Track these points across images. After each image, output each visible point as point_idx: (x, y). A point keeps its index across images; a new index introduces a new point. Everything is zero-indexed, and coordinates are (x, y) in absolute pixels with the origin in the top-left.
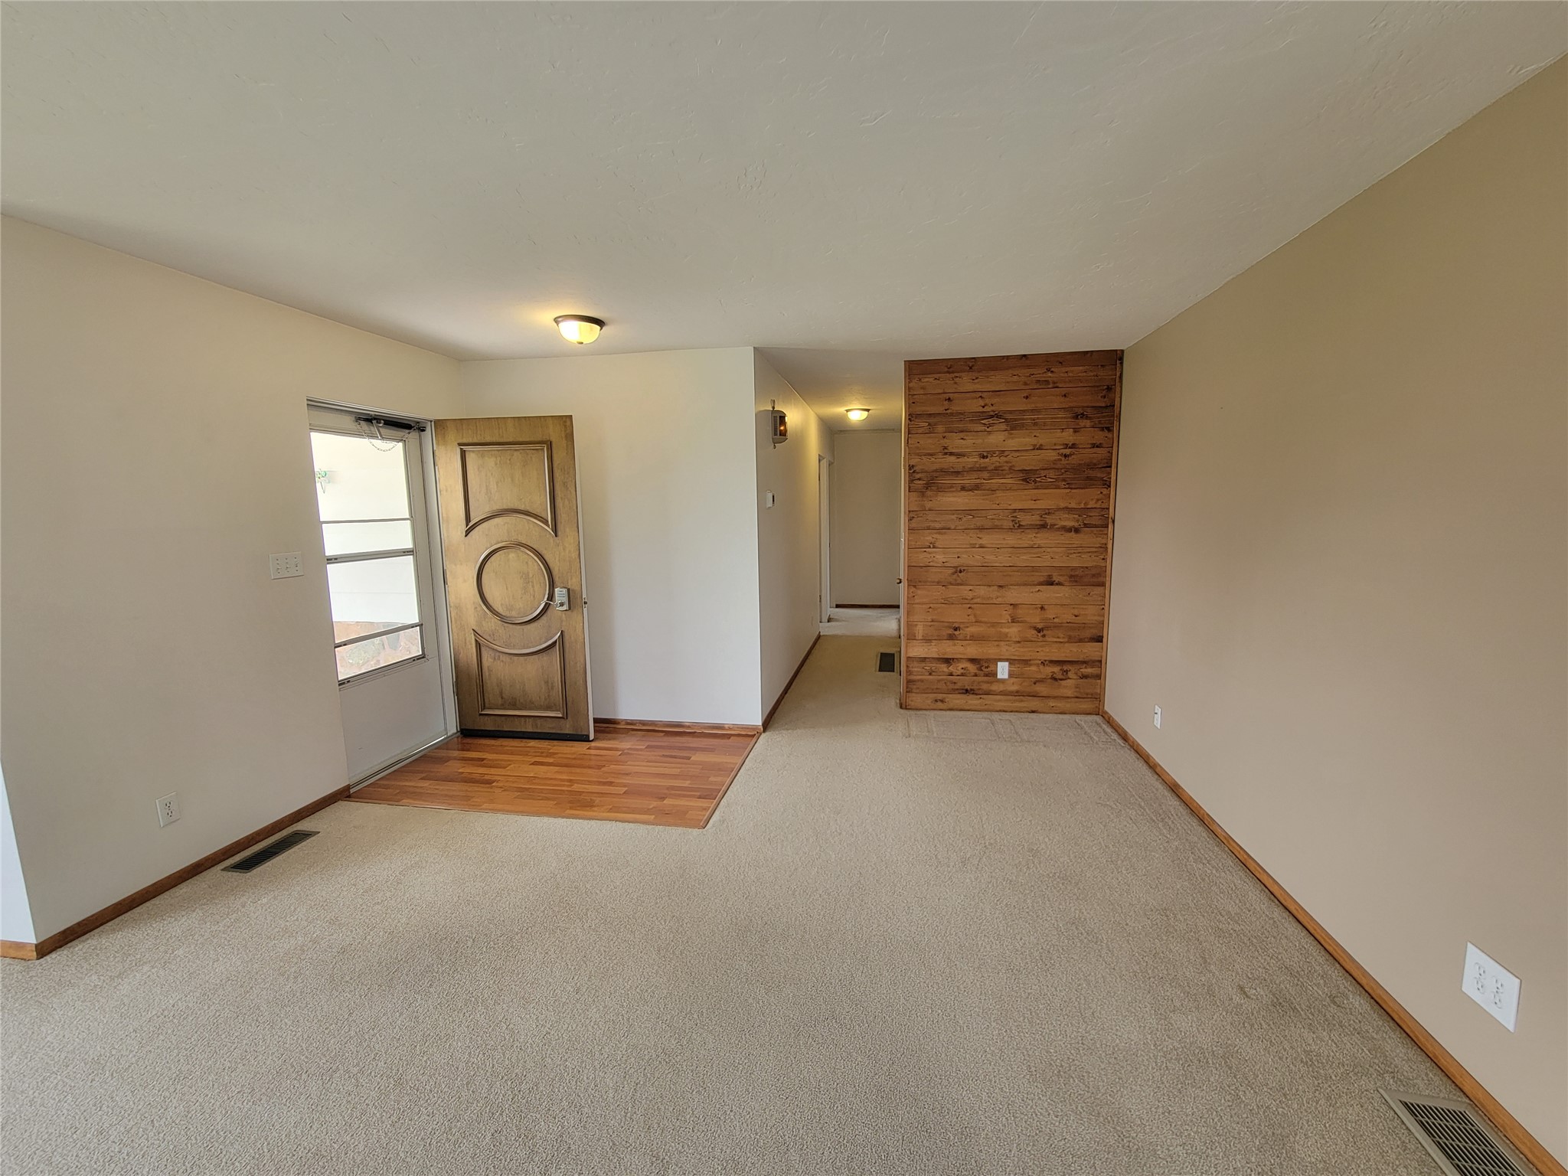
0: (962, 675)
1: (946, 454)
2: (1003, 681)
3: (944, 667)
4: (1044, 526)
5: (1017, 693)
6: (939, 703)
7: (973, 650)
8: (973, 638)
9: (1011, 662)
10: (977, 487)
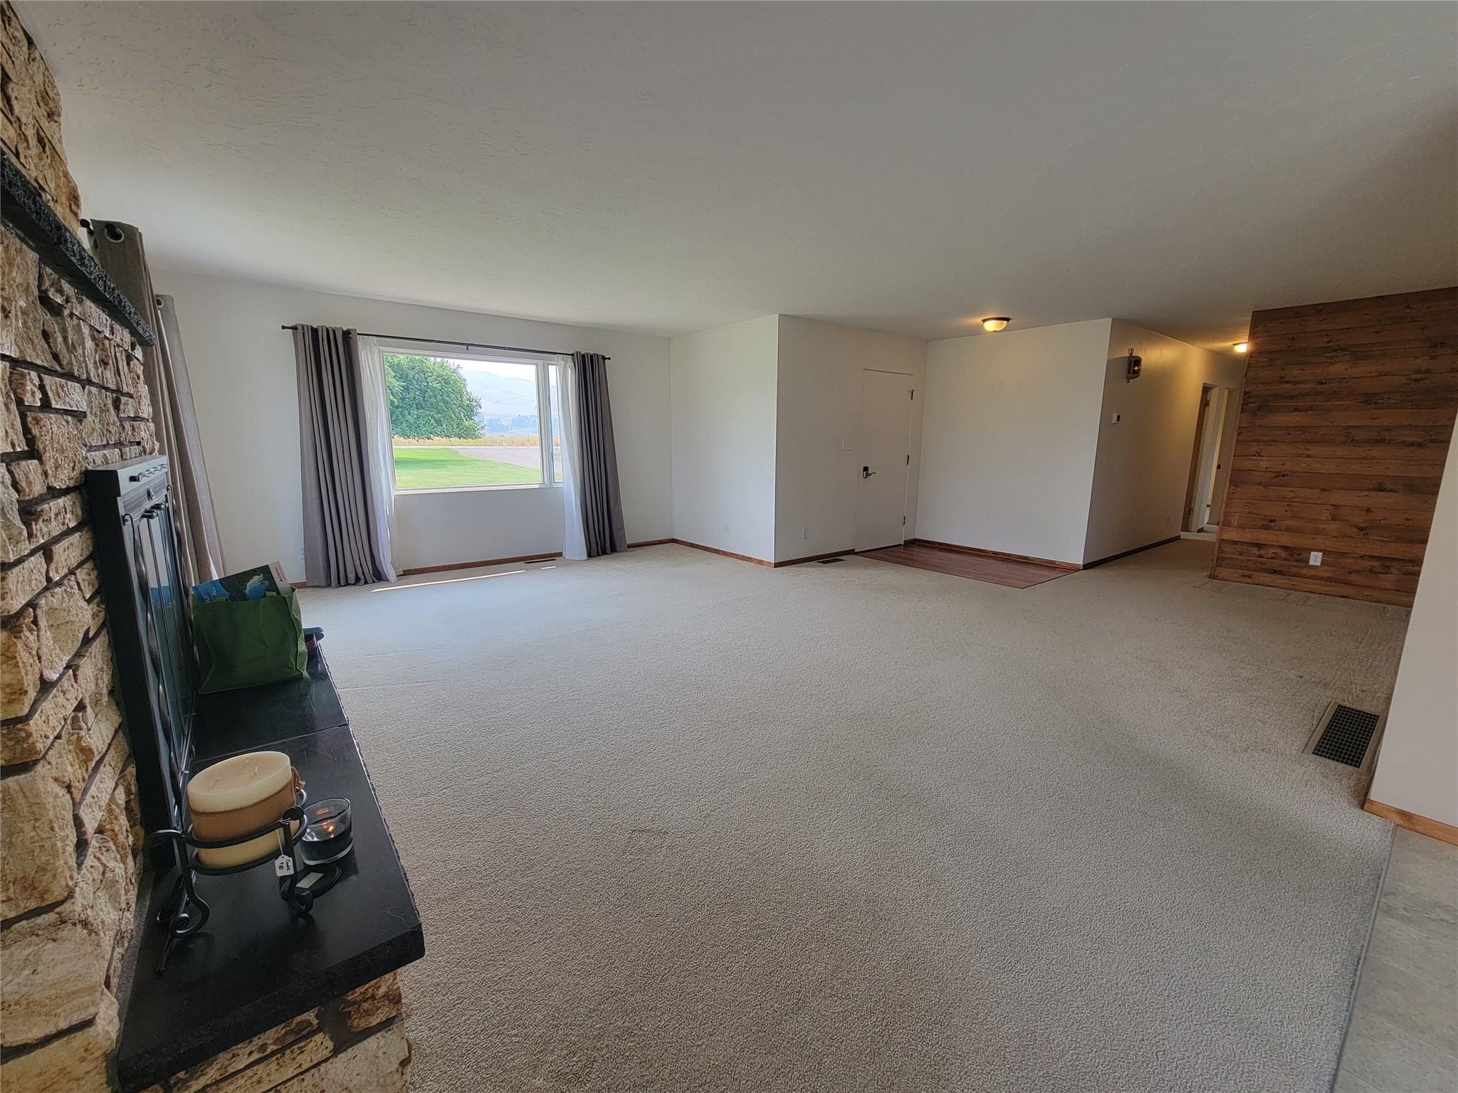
0: (1273, 558)
1: (1283, 382)
2: (1314, 567)
3: (1255, 551)
4: (1381, 441)
5: (1329, 579)
6: (1247, 578)
7: (1286, 540)
8: (1288, 529)
9: (1325, 552)
10: (1311, 408)
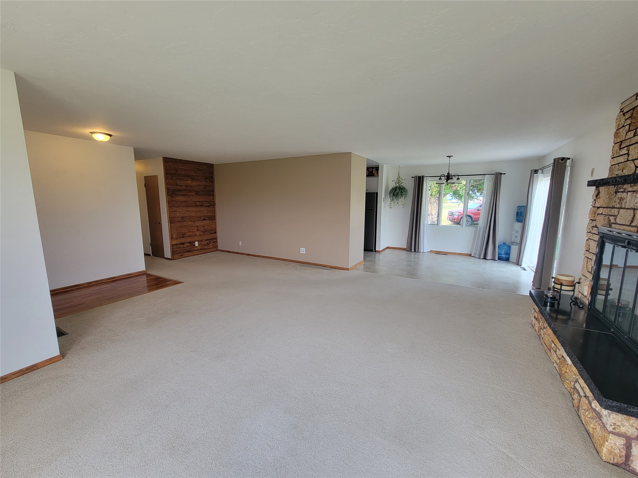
0: (187, 247)
1: (177, 185)
2: (197, 247)
3: (182, 246)
4: (202, 206)
5: (200, 249)
6: (182, 256)
7: (189, 240)
8: (189, 236)
9: (198, 241)
10: (185, 195)
